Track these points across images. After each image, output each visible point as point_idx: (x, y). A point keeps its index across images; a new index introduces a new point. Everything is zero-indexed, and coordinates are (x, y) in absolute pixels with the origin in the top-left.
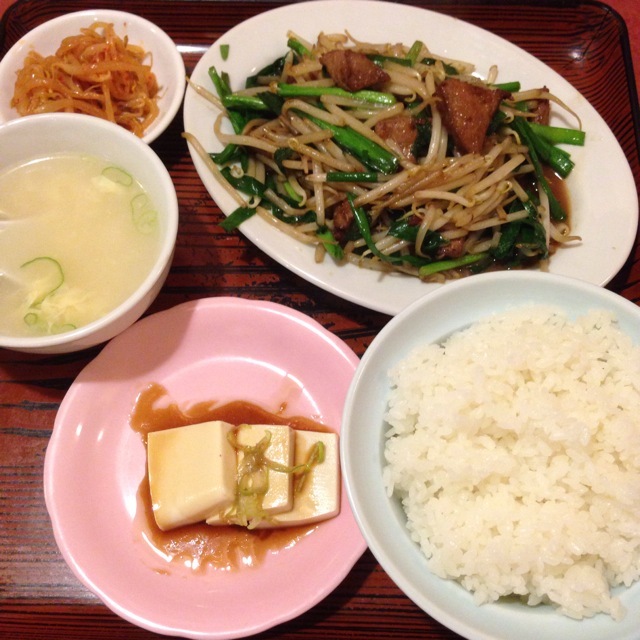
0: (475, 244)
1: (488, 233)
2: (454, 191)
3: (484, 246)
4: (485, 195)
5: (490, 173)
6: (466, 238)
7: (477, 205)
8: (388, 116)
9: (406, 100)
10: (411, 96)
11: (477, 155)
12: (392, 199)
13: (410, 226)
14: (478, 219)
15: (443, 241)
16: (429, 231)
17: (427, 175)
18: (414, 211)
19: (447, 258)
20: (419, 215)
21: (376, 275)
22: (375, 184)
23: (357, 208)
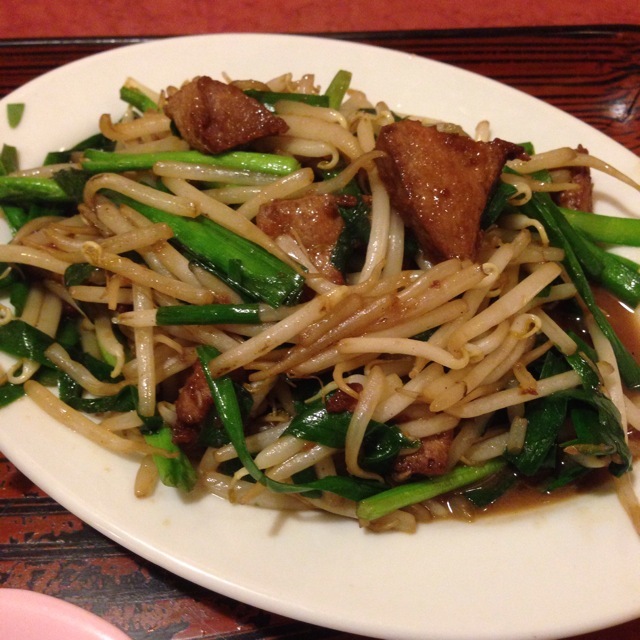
0: (475, 444)
1: (499, 421)
2: (424, 336)
3: (494, 447)
4: (487, 344)
5: (493, 300)
6: (454, 433)
7: (473, 364)
8: (282, 194)
9: (320, 166)
10: (329, 158)
11: (464, 264)
12: (292, 356)
13: (330, 412)
14: (479, 393)
15: (406, 443)
16: (372, 423)
17: (363, 306)
18: (339, 383)
19: (418, 478)
20: (348, 390)
21: (266, 518)
22: (256, 328)
23: (219, 378)
